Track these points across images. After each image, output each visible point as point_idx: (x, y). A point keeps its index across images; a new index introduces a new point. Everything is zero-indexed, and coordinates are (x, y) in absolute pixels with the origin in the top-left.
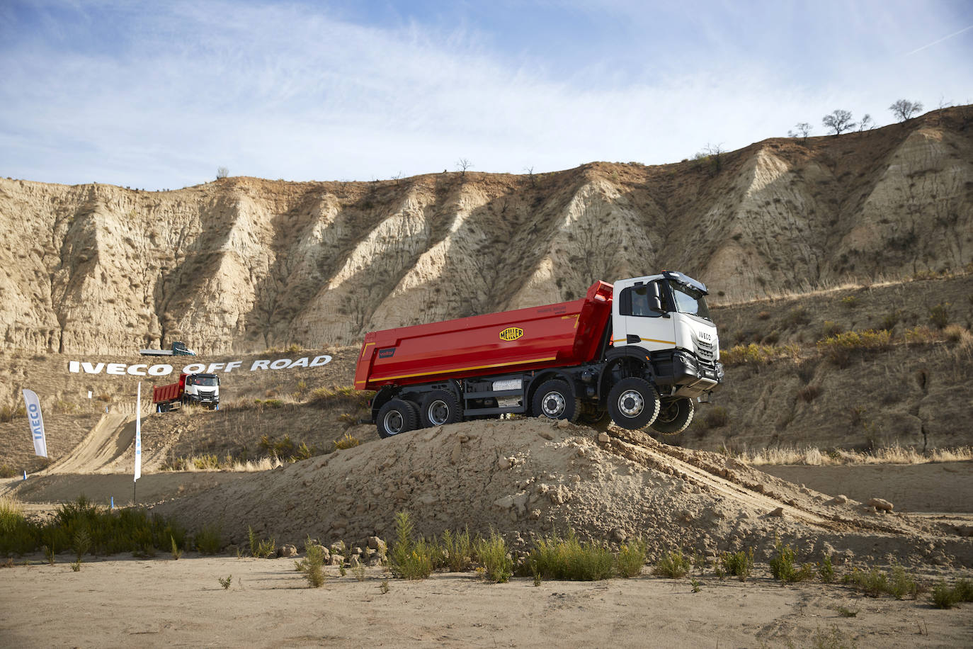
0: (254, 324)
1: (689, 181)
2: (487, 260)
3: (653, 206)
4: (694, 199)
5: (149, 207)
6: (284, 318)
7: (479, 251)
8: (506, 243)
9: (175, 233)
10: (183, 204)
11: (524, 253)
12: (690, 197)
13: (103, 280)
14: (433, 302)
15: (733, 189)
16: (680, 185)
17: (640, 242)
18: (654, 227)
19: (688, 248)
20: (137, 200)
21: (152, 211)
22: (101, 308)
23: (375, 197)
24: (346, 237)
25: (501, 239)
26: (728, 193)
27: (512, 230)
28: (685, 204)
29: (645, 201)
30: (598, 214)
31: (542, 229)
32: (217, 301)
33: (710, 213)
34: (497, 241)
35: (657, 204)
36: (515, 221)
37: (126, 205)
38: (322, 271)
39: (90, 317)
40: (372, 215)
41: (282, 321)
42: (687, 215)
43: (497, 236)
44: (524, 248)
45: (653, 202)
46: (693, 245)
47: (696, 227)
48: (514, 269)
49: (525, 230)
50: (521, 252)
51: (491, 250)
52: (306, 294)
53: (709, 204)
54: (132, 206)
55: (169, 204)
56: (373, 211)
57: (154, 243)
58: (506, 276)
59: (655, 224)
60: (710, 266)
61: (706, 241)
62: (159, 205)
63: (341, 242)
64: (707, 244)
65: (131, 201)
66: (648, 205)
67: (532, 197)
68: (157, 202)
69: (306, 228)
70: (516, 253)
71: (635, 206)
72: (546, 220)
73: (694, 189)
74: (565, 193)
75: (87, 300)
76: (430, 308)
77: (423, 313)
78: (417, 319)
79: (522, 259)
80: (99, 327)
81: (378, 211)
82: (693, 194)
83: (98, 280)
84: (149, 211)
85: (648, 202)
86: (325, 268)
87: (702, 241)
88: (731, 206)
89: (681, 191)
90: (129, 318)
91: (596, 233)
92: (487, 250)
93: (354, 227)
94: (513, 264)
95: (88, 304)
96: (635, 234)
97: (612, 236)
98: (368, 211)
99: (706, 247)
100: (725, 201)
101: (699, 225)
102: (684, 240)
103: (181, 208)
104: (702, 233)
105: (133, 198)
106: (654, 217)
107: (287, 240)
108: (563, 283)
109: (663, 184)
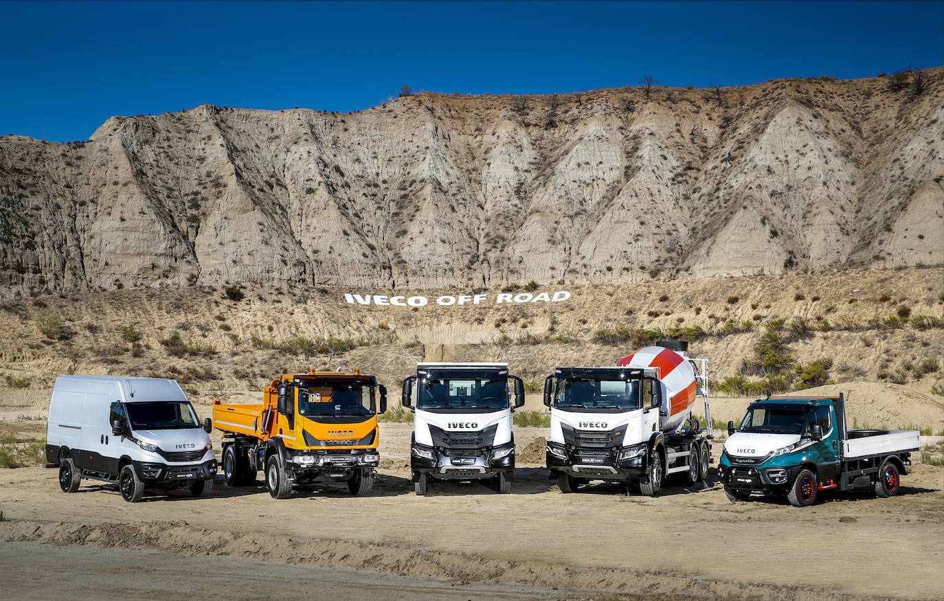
0: (469, 253)
1: (887, 101)
2: (682, 189)
3: (850, 132)
4: (892, 125)
6: (495, 247)
7: (673, 180)
8: (699, 170)
11: (719, 183)
12: (888, 123)
14: (639, 235)
15: (934, 122)
16: (877, 107)
17: (838, 175)
18: (850, 157)
19: (888, 185)
23: (556, 115)
24: (535, 161)
25: (693, 165)
26: (928, 126)
27: (702, 155)
28: (882, 130)
29: (840, 126)
30: (794, 145)
31: (736, 157)
33: (910, 147)
34: (690, 168)
35: (853, 128)
36: (704, 145)
38: (519, 198)
40: (556, 135)
42: (885, 145)
43: (690, 163)
44: (718, 178)
45: (848, 127)
46: (893, 182)
47: (895, 161)
48: (712, 200)
49: (717, 157)
50: (716, 182)
51: (684, 178)
53: (910, 135)
56: (557, 131)
58: (704, 208)
59: (851, 153)
60: (909, 208)
61: (906, 179)
63: (532, 166)
64: (907, 182)
66: (843, 131)
67: (719, 116)
69: (494, 150)
70: (711, 183)
71: (831, 133)
72: (740, 148)
73: (893, 113)
74: (758, 118)
76: (637, 240)
77: (630, 245)
78: (625, 252)
79: (718, 189)
81: (562, 131)
82: (891, 119)
85: (844, 127)
86: (522, 194)
87: (902, 178)
88: (932, 141)
89: (878, 114)
91: (793, 165)
92: (680, 179)
93: (540, 148)
94: (710, 195)
96: (833, 167)
97: (809, 168)
98: (552, 131)
99: (905, 186)
100: (926, 135)
101: (898, 159)
102: (882, 174)
104: (902, 168)
106: (850, 145)
107: (476, 162)
108: (766, 221)
109: (859, 103)
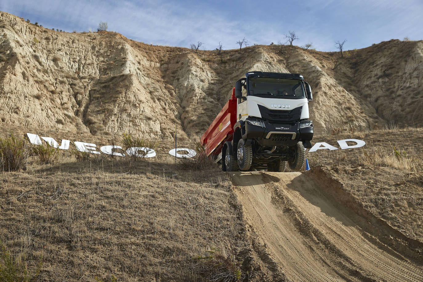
5: (47, 39)
9: (74, 62)
10: (77, 41)
13: (24, 79)
20: (37, 32)
21: (50, 43)
22: (27, 102)
32: (138, 110)
37: (27, 34)
39: (18, 108)
41: (202, 132)
52: (211, 113)
54: (33, 36)
55: (65, 40)
57: (57, 65)
62: (56, 39)
65: (32, 31)
68: (55, 36)
75: (12, 92)
80: (29, 119)
83: (20, 77)
84: (48, 42)
90: (56, 115)
95: (13, 97)
103: (75, 45)
105: (34, 30)
